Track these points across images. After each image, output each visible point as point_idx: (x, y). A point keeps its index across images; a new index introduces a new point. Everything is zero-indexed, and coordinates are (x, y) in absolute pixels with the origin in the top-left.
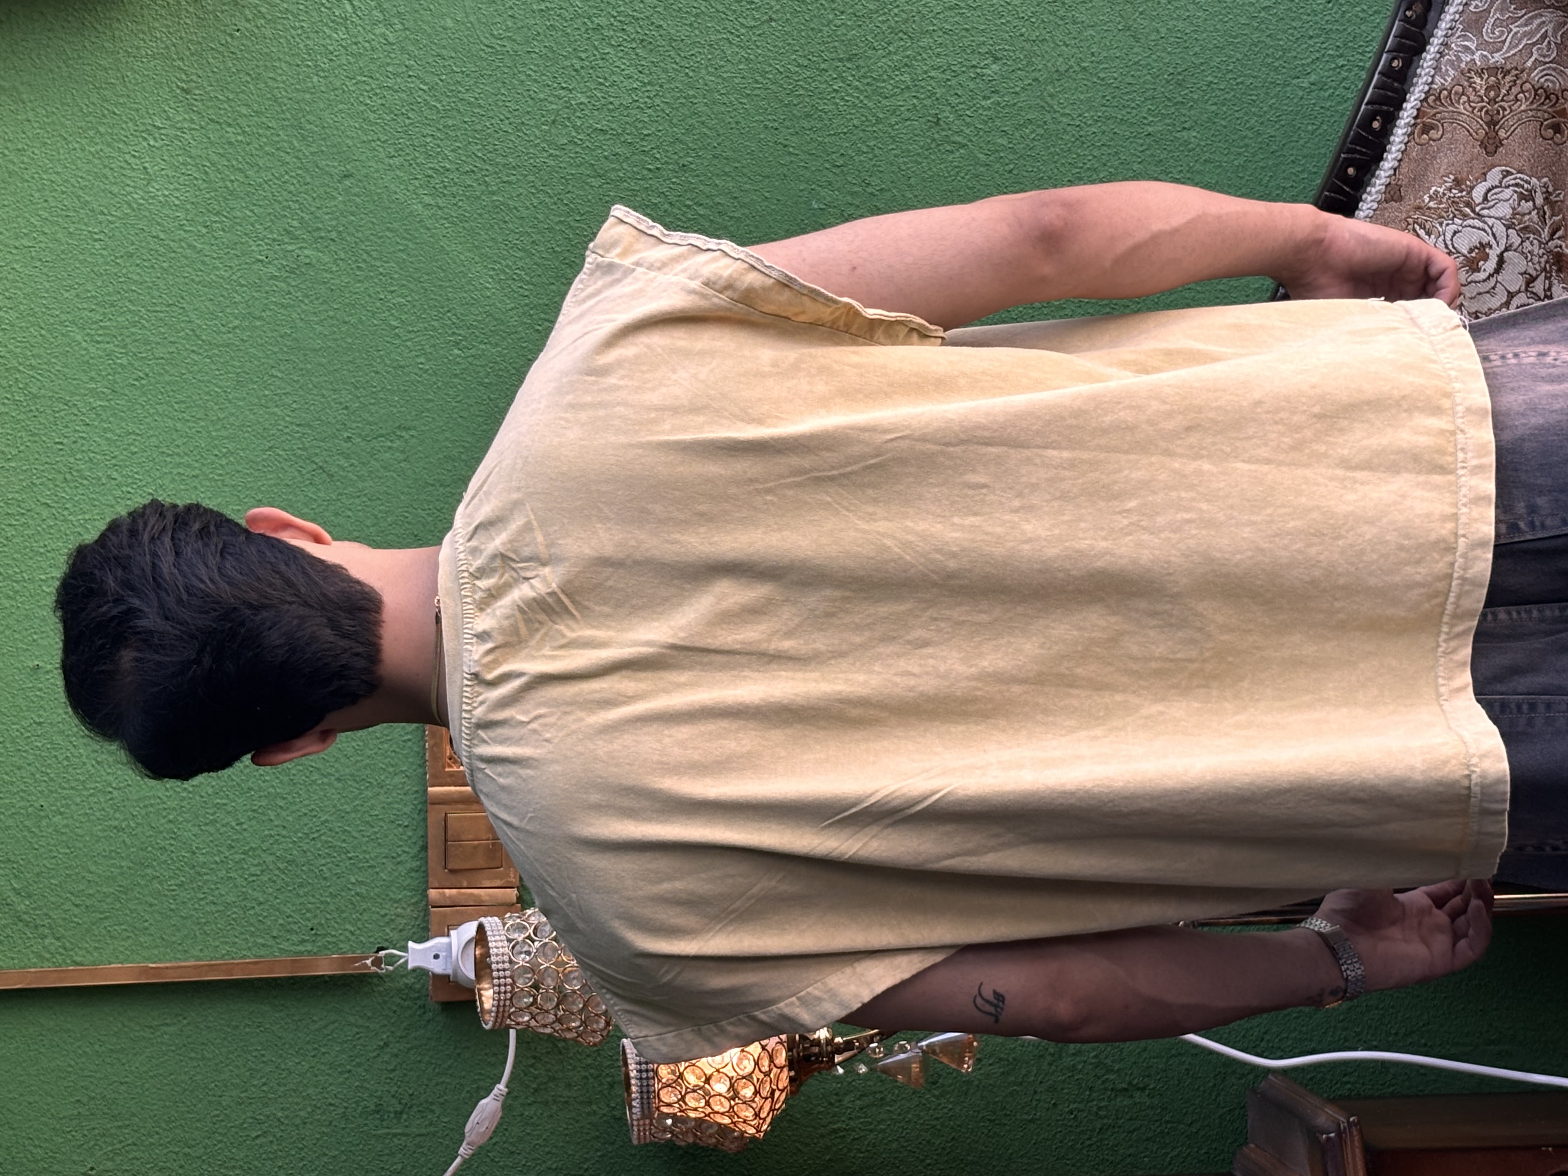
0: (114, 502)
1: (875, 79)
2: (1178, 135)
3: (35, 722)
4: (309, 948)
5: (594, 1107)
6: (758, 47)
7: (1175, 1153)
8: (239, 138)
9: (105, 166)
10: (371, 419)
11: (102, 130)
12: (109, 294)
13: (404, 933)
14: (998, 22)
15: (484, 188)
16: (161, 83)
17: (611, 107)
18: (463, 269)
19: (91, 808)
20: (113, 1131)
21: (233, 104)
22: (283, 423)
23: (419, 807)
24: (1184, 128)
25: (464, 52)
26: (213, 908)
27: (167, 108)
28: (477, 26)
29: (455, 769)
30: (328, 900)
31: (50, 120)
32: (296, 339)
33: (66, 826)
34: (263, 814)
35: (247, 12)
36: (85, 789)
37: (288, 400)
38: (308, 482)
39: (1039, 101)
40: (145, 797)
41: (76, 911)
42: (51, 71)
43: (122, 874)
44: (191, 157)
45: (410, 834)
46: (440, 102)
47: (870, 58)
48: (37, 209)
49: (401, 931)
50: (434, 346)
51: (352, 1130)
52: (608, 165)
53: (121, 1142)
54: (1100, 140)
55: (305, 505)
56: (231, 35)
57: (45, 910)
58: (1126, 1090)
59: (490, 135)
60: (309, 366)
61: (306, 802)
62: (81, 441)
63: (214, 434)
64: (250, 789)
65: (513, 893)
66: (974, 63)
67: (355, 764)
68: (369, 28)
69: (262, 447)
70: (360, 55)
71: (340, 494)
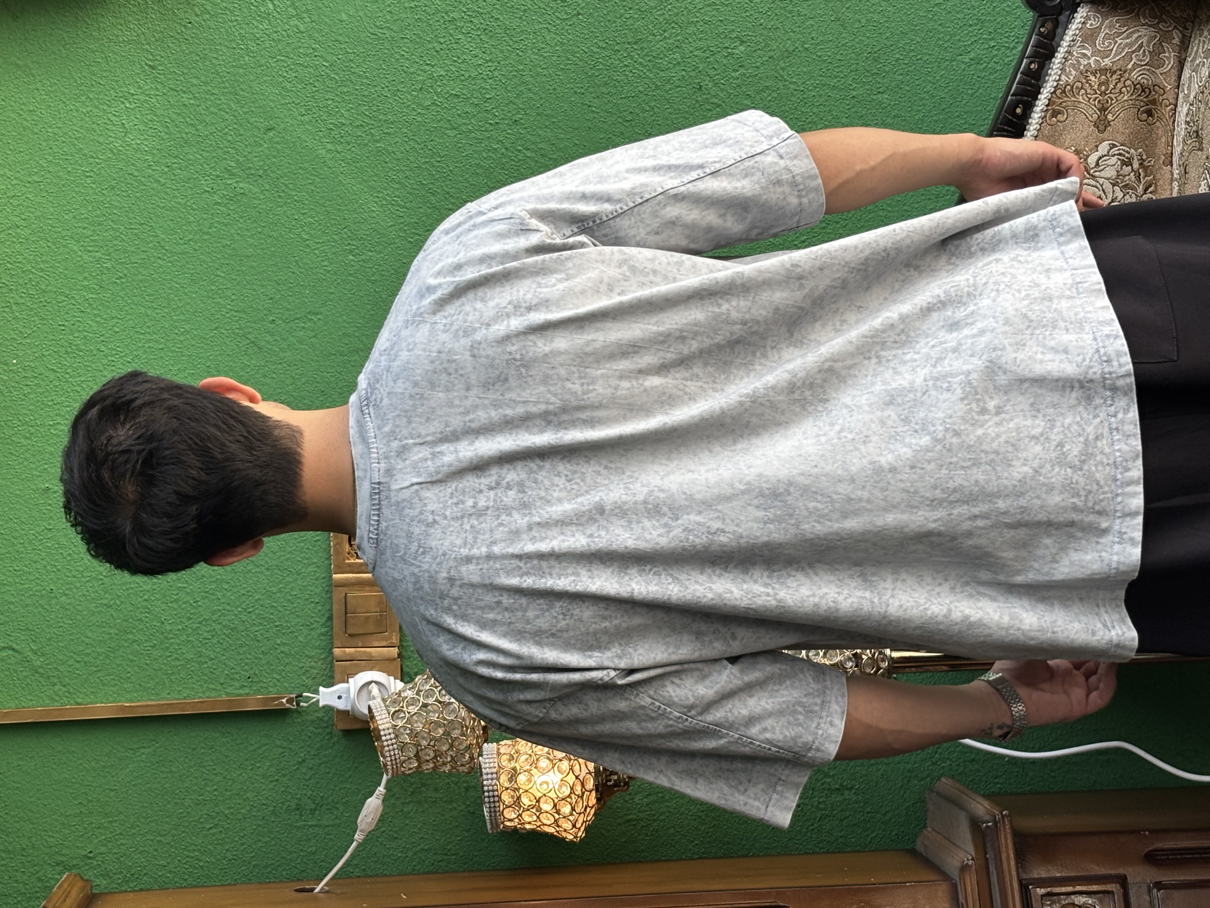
0: (101, 368)
1: (654, 57)
2: (874, 97)
3: (46, 529)
4: (247, 691)
5: (455, 805)
6: (569, 34)
7: (873, 835)
8: (192, 102)
9: (94, 123)
10: (289, 307)
11: (91, 96)
12: (97, 216)
13: (316, 680)
14: (744, 15)
15: (370, 137)
16: (134, 61)
17: (463, 78)
18: (355, 197)
19: (88, 591)
20: (105, 825)
21: (187, 77)
22: (225, 310)
23: (326, 589)
24: (879, 92)
25: (355, 38)
26: (178, 663)
27: (138, 80)
28: (364, 19)
29: (352, 561)
30: (261, 656)
31: (53, 89)
32: (234, 248)
33: (70, 604)
34: (212, 594)
35: (196, 9)
36: (83, 577)
37: (229, 293)
38: (243, 353)
39: (773, 73)
40: (127, 583)
41: (78, 665)
42: (53, 52)
43: (111, 638)
44: (156, 116)
45: (320, 608)
46: (338, 74)
47: (651, 42)
48: (44, 154)
49: (313, 678)
50: (335, 253)
51: (280, 822)
52: (460, 121)
53: (112, 832)
54: (818, 101)
55: (242, 369)
56: (185, 26)
57: (55, 665)
58: (838, 789)
59: (374, 99)
60: (244, 268)
61: (244, 585)
62: (78, 324)
63: (175, 318)
64: (203, 576)
65: (395, 651)
66: (726, 45)
67: (279, 558)
68: (285, 21)
69: (210, 328)
70: (279, 40)
71: (267, 362)
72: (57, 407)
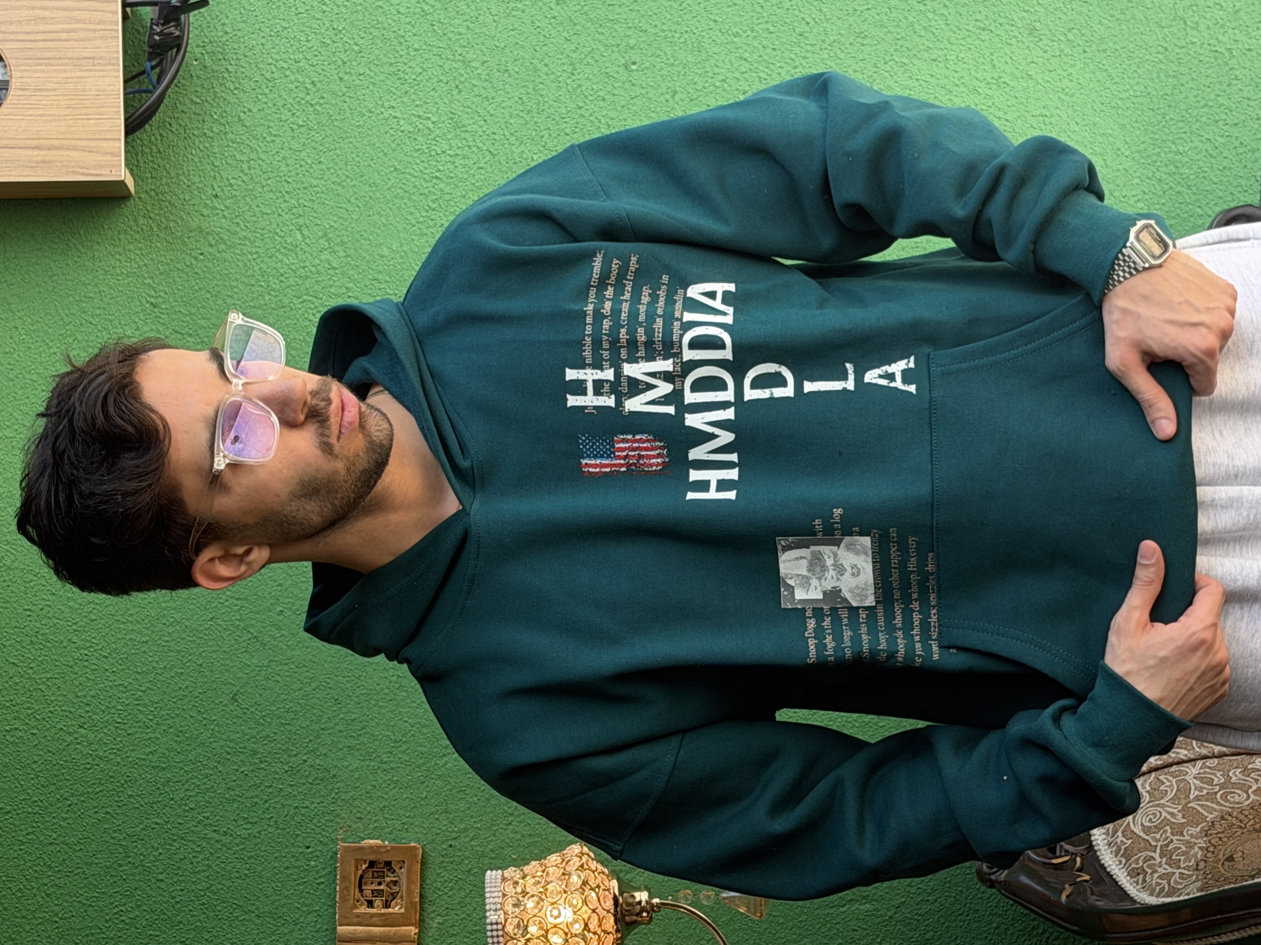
10: (301, 595)
11: (80, 338)
16: (133, 298)
19: (39, 936)
22: (224, 598)
27: (137, 320)
28: (410, 256)
31: (35, 327)
35: (210, 238)
36: (34, 917)
38: (244, 649)
42: (37, 285)
56: (196, 258)
61: (229, 936)
62: (48, 609)
63: (163, 605)
64: (180, 922)
67: (272, 903)
68: (315, 254)
69: (205, 618)
70: (307, 277)
71: (271, 661)
72: (17, 708)
